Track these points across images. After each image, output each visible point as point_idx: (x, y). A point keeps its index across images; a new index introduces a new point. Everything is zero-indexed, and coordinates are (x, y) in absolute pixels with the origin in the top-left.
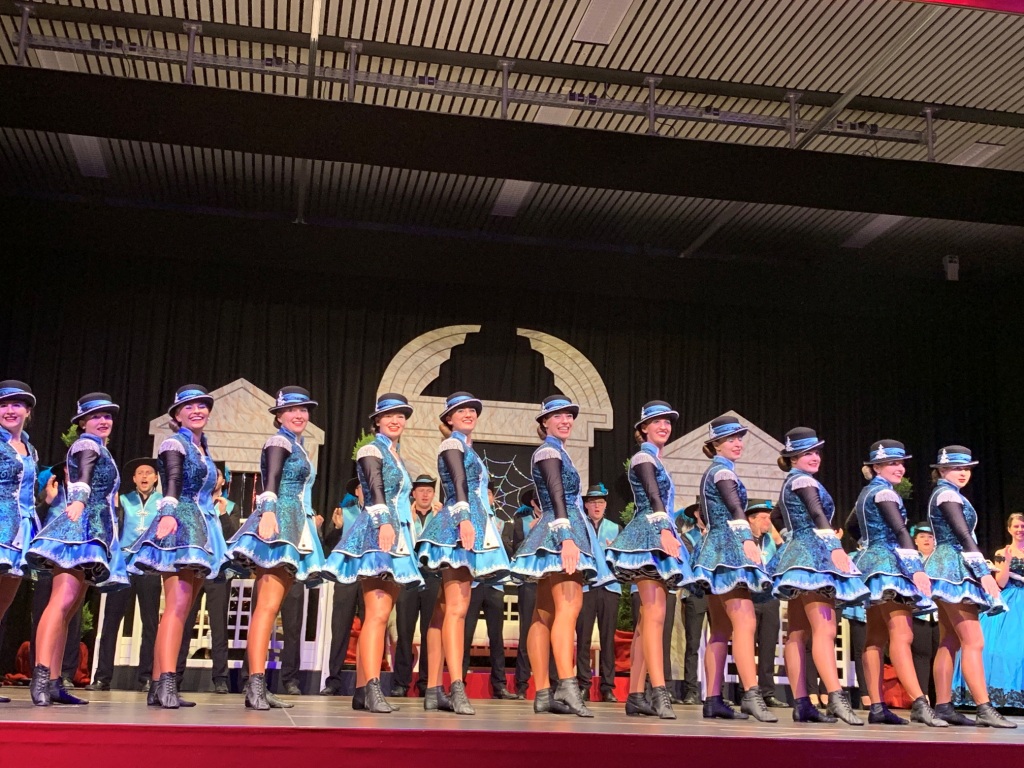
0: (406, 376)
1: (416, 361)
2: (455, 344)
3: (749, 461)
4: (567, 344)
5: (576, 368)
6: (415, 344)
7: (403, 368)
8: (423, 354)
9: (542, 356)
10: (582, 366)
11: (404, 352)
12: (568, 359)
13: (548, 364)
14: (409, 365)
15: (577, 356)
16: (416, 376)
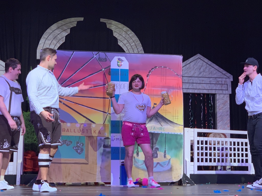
0: (50, 42)
1: (54, 35)
2: (72, 27)
3: (206, 77)
4: (123, 25)
5: (128, 36)
6: (54, 27)
7: (49, 38)
8: (57, 32)
9: (112, 31)
10: (130, 35)
11: (48, 31)
12: (124, 32)
13: (115, 34)
14: (51, 36)
15: (128, 31)
16: (55, 42)
